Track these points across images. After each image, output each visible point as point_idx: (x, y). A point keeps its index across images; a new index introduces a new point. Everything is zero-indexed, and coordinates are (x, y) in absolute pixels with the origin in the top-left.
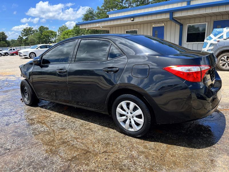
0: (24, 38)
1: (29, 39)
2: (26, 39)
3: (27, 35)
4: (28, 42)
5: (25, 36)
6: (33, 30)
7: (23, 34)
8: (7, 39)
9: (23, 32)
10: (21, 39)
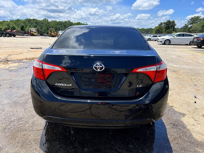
0: (189, 26)
1: (193, 27)
2: (190, 27)
3: (192, 24)
4: (191, 30)
5: (190, 24)
6: (200, 18)
7: (189, 22)
8: (176, 27)
9: (190, 21)
10: (186, 26)
